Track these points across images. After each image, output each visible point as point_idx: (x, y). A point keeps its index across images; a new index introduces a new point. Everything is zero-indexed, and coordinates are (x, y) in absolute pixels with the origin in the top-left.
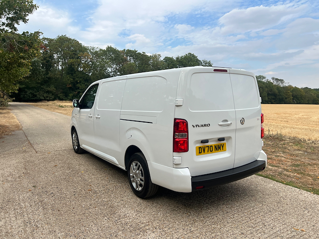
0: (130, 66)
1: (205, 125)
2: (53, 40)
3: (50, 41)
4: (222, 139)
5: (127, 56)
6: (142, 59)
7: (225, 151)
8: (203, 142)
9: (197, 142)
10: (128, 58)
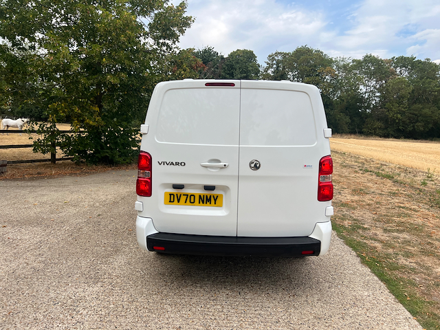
0: (399, 82)
1: (177, 164)
2: (288, 54)
3: (285, 55)
4: (211, 188)
5: (396, 67)
6: (422, 69)
7: (221, 206)
8: (176, 187)
9: (165, 185)
10: (398, 70)
